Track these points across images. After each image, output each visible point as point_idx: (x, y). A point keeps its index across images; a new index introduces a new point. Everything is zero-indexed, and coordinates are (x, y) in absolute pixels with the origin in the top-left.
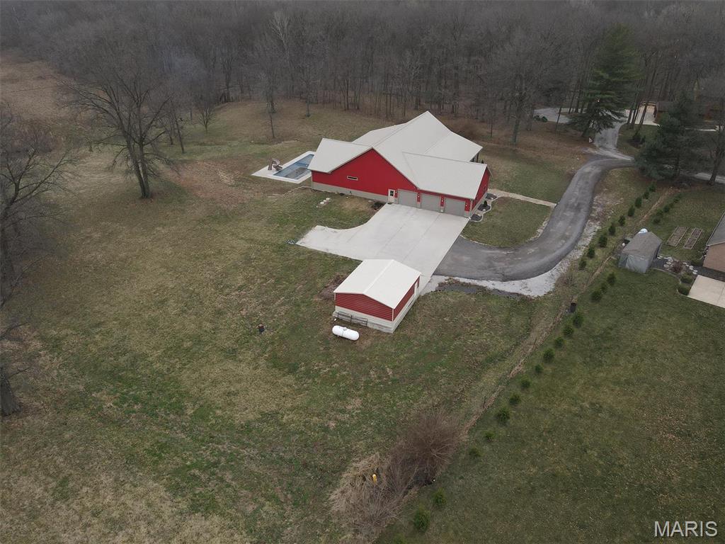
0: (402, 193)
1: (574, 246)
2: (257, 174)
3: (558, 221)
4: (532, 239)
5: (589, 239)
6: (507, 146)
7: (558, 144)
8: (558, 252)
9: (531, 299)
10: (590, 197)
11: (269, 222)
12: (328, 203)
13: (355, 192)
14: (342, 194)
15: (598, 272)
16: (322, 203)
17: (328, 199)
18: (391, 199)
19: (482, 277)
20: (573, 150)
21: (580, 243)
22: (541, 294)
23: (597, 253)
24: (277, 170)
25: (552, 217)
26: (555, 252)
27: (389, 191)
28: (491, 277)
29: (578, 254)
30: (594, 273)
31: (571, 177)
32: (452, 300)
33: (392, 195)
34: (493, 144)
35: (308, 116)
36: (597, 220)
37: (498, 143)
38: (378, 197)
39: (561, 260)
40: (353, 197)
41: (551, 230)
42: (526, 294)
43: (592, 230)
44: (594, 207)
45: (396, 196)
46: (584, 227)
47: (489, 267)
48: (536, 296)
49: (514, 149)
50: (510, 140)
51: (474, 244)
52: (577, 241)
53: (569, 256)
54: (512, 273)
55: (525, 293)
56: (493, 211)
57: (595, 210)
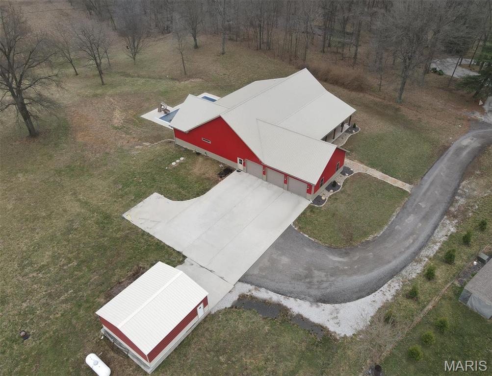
0: (249, 163)
1: (414, 257)
2: (146, 116)
3: (409, 214)
4: (370, 238)
5: (436, 248)
6: (391, 103)
7: (445, 105)
8: (394, 264)
9: (335, 340)
10: (458, 181)
11: (115, 182)
12: (181, 164)
13: (210, 155)
14: (198, 154)
15: (430, 307)
16: (174, 164)
17: (182, 159)
18: (240, 166)
19: (291, 292)
20: (459, 113)
21: (424, 253)
22: (349, 334)
23: (438, 273)
24: (166, 113)
25: (404, 207)
26: (389, 262)
27: (238, 159)
28: (302, 292)
29: (415, 271)
30: (424, 307)
31: (445, 148)
32: (241, 327)
33: (241, 163)
34: (378, 100)
35: (223, 54)
36: (455, 217)
37: (384, 99)
38: (229, 163)
39: (392, 277)
40: (207, 158)
41: (397, 227)
42: (332, 329)
43: (444, 233)
44: (457, 197)
45: (244, 165)
46: (435, 227)
47: (306, 277)
48: (342, 335)
49: (397, 107)
50: (397, 95)
51: (303, 238)
52: (421, 249)
53: (404, 272)
54: (328, 290)
55: (332, 327)
56: (342, 192)
57: (457, 201)
